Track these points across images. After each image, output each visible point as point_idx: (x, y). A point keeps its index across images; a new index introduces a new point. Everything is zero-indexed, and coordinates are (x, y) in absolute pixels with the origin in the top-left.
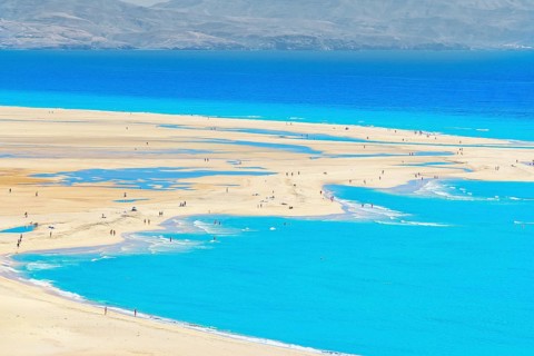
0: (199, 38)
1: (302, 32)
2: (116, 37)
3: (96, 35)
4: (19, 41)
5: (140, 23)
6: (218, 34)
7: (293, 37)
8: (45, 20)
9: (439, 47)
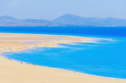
0: (57, 25)
1: (72, 24)
2: (45, 25)
3: (42, 24)
4: (32, 25)
5: (49, 23)
6: (60, 24)
7: (70, 25)
8: (36, 23)
9: (91, 26)
